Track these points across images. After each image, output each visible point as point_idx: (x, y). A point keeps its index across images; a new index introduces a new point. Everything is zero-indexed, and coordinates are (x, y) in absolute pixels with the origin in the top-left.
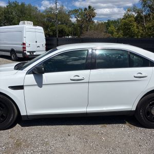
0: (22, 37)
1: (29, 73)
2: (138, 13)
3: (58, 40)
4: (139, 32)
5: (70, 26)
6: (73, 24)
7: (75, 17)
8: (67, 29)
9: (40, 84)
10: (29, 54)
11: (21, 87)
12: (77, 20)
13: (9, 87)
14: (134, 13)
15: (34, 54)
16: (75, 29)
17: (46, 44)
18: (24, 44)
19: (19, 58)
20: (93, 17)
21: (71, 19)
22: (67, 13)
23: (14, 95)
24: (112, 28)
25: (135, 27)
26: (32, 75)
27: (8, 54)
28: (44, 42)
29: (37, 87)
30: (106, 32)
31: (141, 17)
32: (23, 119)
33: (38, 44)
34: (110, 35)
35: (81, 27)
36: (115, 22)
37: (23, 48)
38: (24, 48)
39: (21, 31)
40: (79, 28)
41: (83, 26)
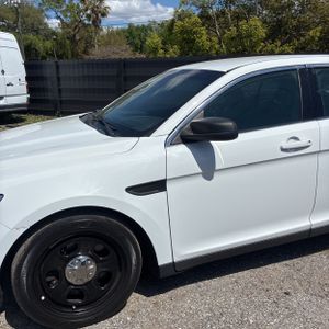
3: (58, 67)
5: (46, 37)
6: (54, 33)
7: (58, 17)
12: (62, 24)
13: (128, 190)
14: (194, 8)
15: (1, 102)
16: (60, 44)
20: (104, 15)
22: (36, 6)
23: (140, 209)
24: (154, 39)
28: (22, 73)
29: (201, 179)
32: (162, 275)
33: (8, 77)
40: (68, 42)
41: (77, 38)
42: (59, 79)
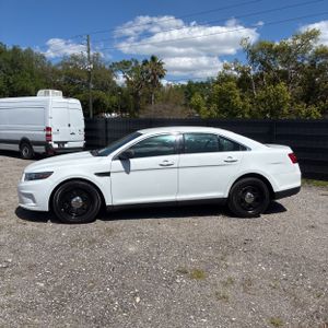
0: (45, 118)
1: (114, 159)
2: (243, 72)
4: (244, 107)
5: (113, 93)
6: (120, 89)
7: (125, 77)
8: (107, 99)
9: (128, 170)
10: (56, 146)
11: (108, 174)
12: (128, 82)
14: (235, 73)
15: (66, 146)
16: (125, 100)
17: (85, 130)
18: (49, 129)
19: (36, 153)
20: (161, 76)
21: (114, 79)
22: (107, 67)
23: (100, 182)
24: (197, 98)
25: (238, 98)
26: (119, 162)
27: (16, 147)
28: (82, 126)
29: (125, 174)
30: (185, 105)
31: (248, 80)
33: (73, 129)
34: (194, 111)
35: (136, 95)
36: (202, 85)
37: (47, 135)
38: (49, 136)
39: (43, 108)
40: (131, 97)
41: (140, 93)
42: (107, 131)
